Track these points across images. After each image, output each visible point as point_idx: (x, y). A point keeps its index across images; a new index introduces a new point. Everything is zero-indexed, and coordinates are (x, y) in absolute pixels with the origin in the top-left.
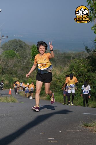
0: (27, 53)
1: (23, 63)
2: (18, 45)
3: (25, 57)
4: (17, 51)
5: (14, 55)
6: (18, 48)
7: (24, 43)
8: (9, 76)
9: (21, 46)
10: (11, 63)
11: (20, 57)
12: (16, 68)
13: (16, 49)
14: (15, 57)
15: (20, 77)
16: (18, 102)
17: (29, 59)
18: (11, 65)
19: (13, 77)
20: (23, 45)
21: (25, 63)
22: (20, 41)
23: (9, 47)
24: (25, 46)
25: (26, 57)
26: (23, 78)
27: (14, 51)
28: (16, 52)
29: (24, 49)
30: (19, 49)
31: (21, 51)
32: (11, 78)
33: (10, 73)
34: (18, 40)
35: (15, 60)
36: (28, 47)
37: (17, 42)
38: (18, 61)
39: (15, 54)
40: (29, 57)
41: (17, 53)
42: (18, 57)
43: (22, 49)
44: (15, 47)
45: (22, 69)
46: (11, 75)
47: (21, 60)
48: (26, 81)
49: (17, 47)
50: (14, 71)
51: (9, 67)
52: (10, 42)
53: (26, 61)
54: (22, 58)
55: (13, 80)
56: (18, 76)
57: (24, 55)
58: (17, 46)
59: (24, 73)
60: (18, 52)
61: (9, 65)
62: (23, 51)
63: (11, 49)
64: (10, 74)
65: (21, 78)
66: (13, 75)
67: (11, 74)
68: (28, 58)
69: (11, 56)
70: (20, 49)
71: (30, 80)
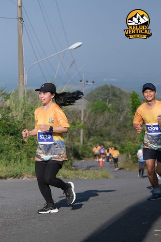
0: (124, 104)
1: (118, 119)
2: (111, 93)
3: (121, 110)
4: (108, 102)
5: (104, 109)
6: (111, 97)
7: (119, 89)
8: (99, 140)
9: (115, 95)
10: (100, 120)
11: (114, 110)
12: (109, 127)
13: (108, 100)
14: (107, 111)
15: (115, 140)
16: (111, 177)
17: (127, 113)
18: (101, 124)
19: (105, 140)
20: (118, 92)
21: (121, 119)
22: (113, 87)
23: (98, 96)
24: (120, 93)
25: (123, 111)
26: (120, 142)
27: (104, 103)
28: (108, 104)
29: (120, 99)
30: (112, 100)
31: (116, 102)
32: (102, 142)
33: (99, 135)
34: (109, 86)
35: (107, 115)
36: (125, 96)
37: (109, 89)
38: (111, 117)
39: (106, 107)
40: (127, 110)
41: (110, 105)
42: (111, 111)
43: (116, 99)
44: (107, 96)
45: (118, 129)
46: (102, 138)
47: (115, 115)
48: (125, 145)
49: (108, 97)
50: (106, 132)
51: (98, 126)
52: (99, 89)
53: (122, 116)
54: (116, 113)
55: (105, 145)
56: (112, 138)
57: (119, 107)
58: (109, 95)
59: (121, 133)
60: (110, 103)
61: (98, 123)
62: (118, 101)
63: (101, 100)
64: (99, 137)
65: (117, 141)
66: (104, 137)
67: (102, 136)
68: (125, 112)
69: (100, 110)
70: (114, 98)
71: (129, 143)
